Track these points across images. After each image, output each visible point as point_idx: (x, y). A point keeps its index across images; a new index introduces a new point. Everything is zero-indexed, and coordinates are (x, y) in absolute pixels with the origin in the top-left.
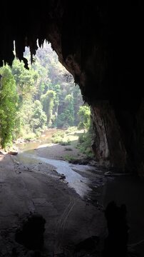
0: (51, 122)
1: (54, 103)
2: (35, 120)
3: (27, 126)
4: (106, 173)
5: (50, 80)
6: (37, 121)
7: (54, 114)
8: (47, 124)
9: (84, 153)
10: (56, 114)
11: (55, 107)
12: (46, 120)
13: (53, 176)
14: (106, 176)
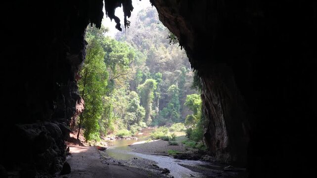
0: (150, 119)
1: (155, 95)
2: (130, 114)
3: (120, 121)
4: (226, 168)
5: (148, 69)
6: (132, 116)
7: (154, 108)
8: (145, 120)
9: (194, 148)
10: (157, 109)
11: (155, 100)
12: (144, 114)
13: (152, 170)
14: (226, 171)
